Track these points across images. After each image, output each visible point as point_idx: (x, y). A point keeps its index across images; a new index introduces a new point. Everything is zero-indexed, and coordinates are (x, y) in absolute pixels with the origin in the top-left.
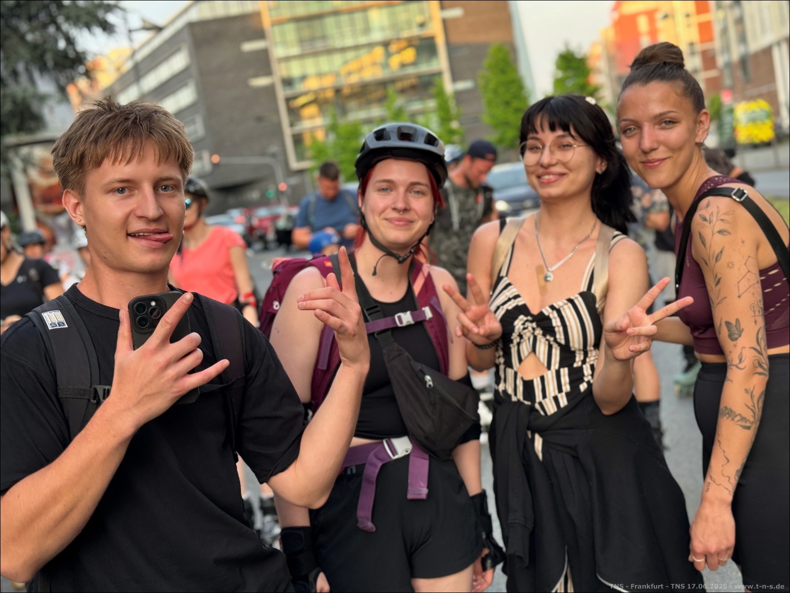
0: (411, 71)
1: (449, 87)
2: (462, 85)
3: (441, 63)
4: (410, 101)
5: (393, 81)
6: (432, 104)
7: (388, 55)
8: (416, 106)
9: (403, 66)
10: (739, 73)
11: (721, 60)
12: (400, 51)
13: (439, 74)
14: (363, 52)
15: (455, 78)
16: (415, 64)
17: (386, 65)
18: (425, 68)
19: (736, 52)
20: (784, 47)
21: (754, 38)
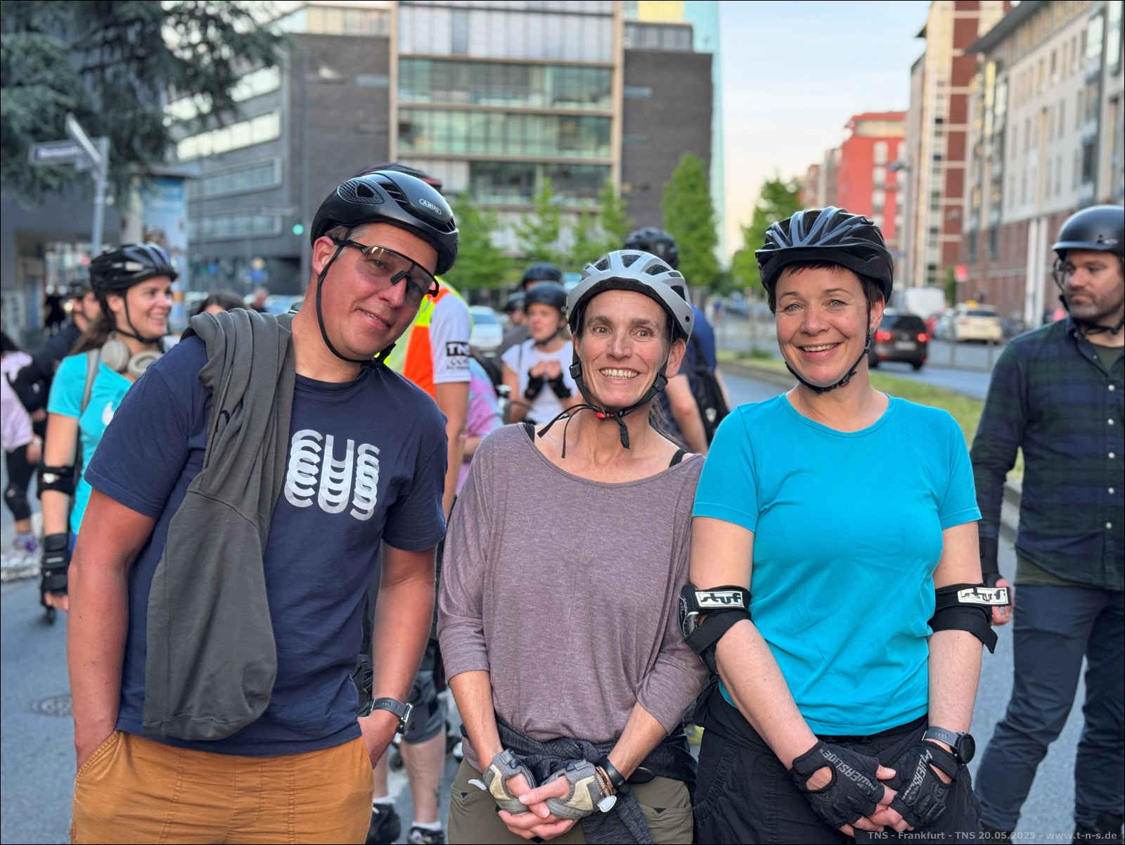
0: (571, 156)
1: (617, 187)
3: (611, 153)
10: (987, 246)
11: (968, 225)
13: (607, 168)
15: (625, 177)
18: (590, 157)
19: (987, 220)
20: (1044, 225)
21: (1011, 205)
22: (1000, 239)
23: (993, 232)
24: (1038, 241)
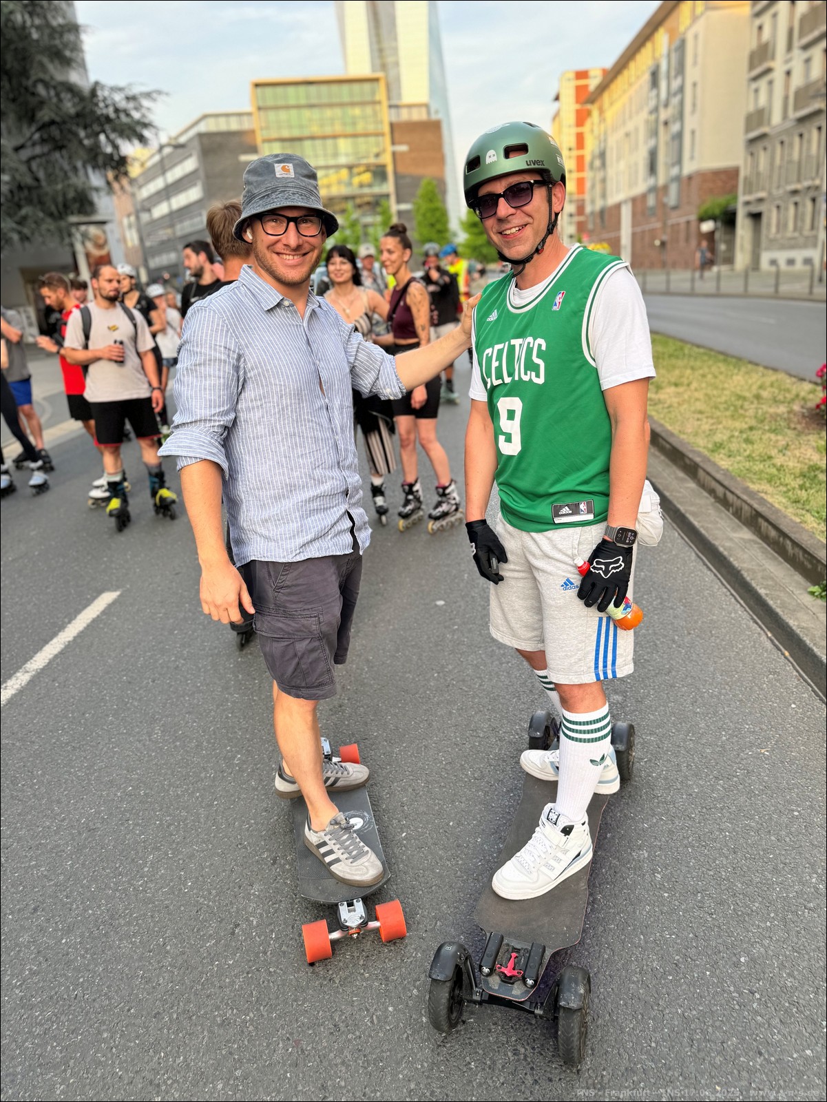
0: (366, 190)
1: (394, 207)
2: (404, 207)
3: (389, 187)
4: (364, 215)
5: (353, 198)
6: (379, 219)
7: (351, 175)
8: (368, 219)
9: (361, 186)
10: (598, 221)
11: (588, 209)
12: (359, 174)
13: (387, 196)
14: (331, 171)
15: (399, 201)
16: (370, 185)
17: (350, 184)
18: (377, 190)
19: (599, 204)
20: (629, 205)
21: (612, 195)
22: (606, 217)
23: (602, 212)
24: (626, 214)
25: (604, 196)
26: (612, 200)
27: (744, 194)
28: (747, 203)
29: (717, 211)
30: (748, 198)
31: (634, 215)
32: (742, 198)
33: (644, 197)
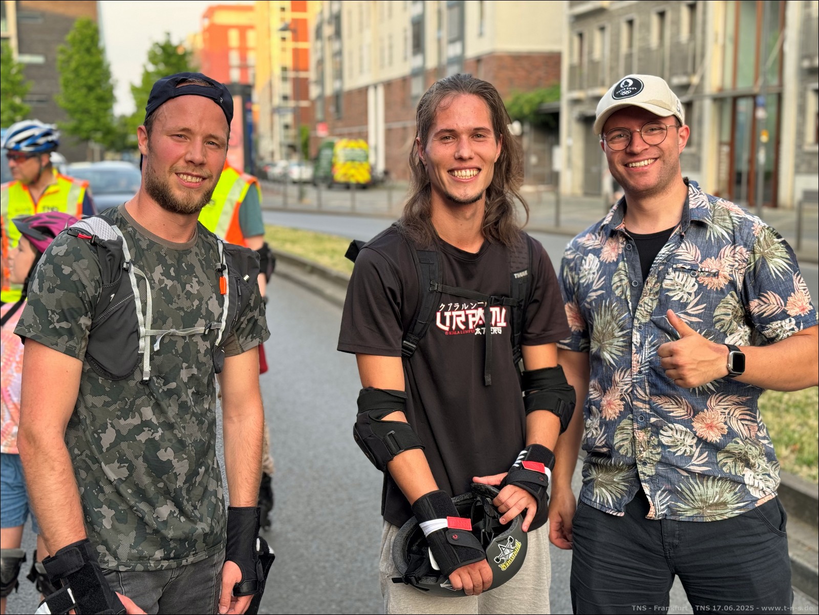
1: (16, 57)
10: (332, 109)
11: (314, 92)
19: (330, 87)
20: (381, 91)
21: (351, 76)
22: (343, 103)
23: (337, 96)
24: (376, 103)
25: (339, 75)
26: (351, 82)
27: (571, 88)
28: (576, 102)
29: (526, 110)
30: (577, 94)
31: (388, 105)
32: (566, 95)
33: (405, 81)
